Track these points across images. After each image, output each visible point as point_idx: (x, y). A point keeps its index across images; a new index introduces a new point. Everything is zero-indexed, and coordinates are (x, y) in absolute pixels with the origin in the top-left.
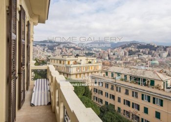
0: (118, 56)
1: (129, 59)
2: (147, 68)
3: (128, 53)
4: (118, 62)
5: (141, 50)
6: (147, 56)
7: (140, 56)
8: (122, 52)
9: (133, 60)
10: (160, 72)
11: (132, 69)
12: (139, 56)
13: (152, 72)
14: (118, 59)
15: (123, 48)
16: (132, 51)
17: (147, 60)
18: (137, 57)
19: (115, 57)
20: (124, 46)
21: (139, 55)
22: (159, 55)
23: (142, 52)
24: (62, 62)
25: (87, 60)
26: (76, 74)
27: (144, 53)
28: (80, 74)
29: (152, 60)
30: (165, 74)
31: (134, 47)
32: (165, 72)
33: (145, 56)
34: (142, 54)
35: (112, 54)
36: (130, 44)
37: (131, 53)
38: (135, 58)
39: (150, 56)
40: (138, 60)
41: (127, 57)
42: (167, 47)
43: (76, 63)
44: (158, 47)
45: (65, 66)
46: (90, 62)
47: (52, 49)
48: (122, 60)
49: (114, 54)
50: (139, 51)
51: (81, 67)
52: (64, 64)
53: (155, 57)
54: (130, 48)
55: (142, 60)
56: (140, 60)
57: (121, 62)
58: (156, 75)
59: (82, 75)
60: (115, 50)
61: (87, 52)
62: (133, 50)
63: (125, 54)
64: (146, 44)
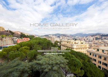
0: (89, 40)
1: (96, 42)
3: (95, 39)
4: (90, 43)
5: (103, 37)
7: (103, 40)
8: (92, 38)
9: (99, 42)
14: (89, 41)
15: (92, 36)
18: (101, 41)
19: (87, 40)
20: (93, 35)
23: (104, 38)
24: (69, 42)
25: (81, 42)
26: (76, 49)
28: (78, 49)
33: (106, 40)
34: (104, 39)
35: (86, 39)
36: (96, 35)
37: (97, 39)
43: (75, 43)
45: (70, 44)
46: (82, 43)
47: (59, 37)
48: (92, 42)
49: (87, 39)
50: (102, 38)
51: (78, 45)
52: (70, 43)
54: (96, 37)
56: (103, 42)
57: (91, 43)
59: (79, 49)
60: (88, 37)
61: (73, 38)
62: (98, 37)
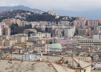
1: (11, 43)
2: (38, 58)
3: (9, 31)
5: (33, 24)
6: (43, 35)
7: (31, 36)
9: (19, 43)
10: (59, 63)
11: (13, 62)
12: (29, 36)
13: (46, 65)
16: (17, 25)
17: (43, 42)
18: (27, 38)
21: (30, 33)
22: (63, 33)
23: (36, 28)
27: (39, 30)
29: (51, 43)
30: (67, 65)
31: (20, 17)
32: (67, 63)
33: (40, 36)
34: (36, 32)
37: (15, 30)
38: (23, 39)
39: (49, 35)
40: (29, 44)
41: (8, 37)
42: (74, 19)
44: (61, 18)
50: (30, 26)
53: (56, 38)
54: (13, 21)
55: (35, 42)
56: (31, 44)
58: (52, 68)
63: (4, 32)
64: (41, 13)
